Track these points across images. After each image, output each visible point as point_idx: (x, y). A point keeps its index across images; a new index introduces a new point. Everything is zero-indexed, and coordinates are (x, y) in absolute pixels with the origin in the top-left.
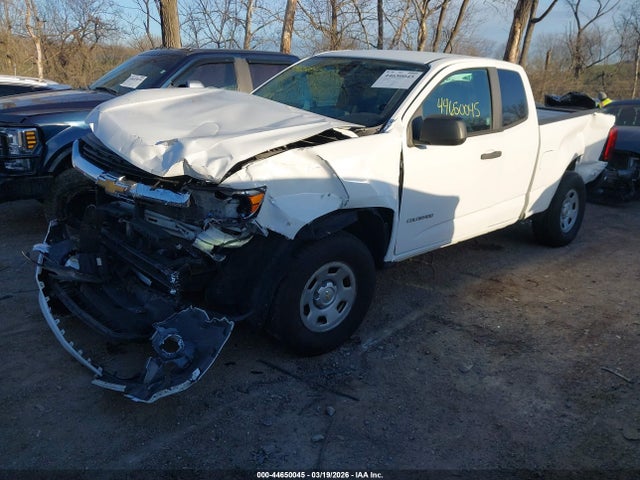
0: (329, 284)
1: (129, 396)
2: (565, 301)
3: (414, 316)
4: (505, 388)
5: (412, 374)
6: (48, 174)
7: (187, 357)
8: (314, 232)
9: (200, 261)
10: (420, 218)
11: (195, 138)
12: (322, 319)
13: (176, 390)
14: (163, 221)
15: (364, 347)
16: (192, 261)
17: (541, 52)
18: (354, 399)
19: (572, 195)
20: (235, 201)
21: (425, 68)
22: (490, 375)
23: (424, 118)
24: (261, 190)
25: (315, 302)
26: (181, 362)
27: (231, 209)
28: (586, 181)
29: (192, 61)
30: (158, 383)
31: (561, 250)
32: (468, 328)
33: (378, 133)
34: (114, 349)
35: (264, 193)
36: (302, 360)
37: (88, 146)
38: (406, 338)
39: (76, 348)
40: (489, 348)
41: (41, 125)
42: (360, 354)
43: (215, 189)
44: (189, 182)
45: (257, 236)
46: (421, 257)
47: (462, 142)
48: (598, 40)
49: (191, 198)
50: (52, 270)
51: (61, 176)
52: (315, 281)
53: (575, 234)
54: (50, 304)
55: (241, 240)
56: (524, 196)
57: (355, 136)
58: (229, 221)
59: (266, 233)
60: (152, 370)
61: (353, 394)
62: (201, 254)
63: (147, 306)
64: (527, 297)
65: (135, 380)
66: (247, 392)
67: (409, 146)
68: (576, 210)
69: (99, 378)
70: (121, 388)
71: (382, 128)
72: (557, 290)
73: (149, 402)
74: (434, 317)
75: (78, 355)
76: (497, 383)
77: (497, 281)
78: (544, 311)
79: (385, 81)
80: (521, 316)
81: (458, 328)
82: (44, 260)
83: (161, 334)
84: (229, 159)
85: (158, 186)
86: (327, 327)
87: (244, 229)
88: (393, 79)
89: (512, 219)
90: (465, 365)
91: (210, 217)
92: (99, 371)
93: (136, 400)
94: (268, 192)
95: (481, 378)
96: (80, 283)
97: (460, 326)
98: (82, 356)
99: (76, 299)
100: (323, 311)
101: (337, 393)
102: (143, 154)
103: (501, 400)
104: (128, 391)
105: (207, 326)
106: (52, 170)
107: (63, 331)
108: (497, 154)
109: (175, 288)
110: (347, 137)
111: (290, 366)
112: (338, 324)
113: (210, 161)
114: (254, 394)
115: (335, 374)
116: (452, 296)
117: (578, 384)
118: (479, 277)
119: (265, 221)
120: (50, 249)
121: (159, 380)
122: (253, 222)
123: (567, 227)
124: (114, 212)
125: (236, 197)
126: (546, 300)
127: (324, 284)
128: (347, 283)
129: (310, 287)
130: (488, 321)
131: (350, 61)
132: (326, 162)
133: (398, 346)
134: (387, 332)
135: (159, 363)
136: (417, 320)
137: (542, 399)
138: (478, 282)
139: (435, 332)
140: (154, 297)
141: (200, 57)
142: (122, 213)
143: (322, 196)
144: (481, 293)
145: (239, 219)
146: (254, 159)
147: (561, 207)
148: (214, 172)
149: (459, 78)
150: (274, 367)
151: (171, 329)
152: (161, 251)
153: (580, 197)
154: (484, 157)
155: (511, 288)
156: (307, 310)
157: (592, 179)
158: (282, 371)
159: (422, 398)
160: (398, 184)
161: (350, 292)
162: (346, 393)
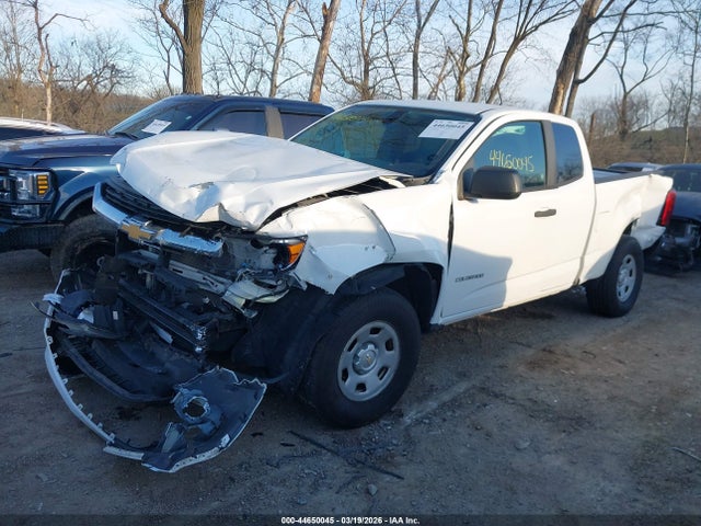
0: (371, 347)
1: (147, 465)
2: (627, 375)
3: (462, 387)
4: (567, 468)
5: (463, 450)
6: (59, 222)
7: (213, 423)
8: (356, 287)
9: (229, 317)
10: (470, 278)
11: (232, 182)
12: (361, 387)
13: (202, 458)
14: (190, 272)
15: (407, 420)
16: (222, 316)
17: (583, 115)
18: (399, 477)
19: (629, 261)
20: (272, 251)
21: (476, 119)
22: (549, 453)
23: (475, 170)
24: (302, 239)
25: (354, 365)
26: (206, 428)
27: (266, 259)
28: (643, 247)
29: (221, 108)
30: (180, 452)
31: (619, 321)
32: (522, 402)
33: (427, 183)
34: (126, 414)
35: (304, 242)
36: (338, 433)
37: (111, 189)
38: (454, 412)
39: (86, 412)
40: (547, 424)
41: (55, 169)
42: (402, 427)
43: (252, 237)
44: (223, 228)
45: (294, 290)
46: (465, 322)
47: (516, 196)
48: (644, 104)
49: (224, 247)
50: (63, 323)
51: (72, 225)
52: (355, 342)
53: (633, 304)
54: (57, 361)
55: (275, 294)
56: (579, 260)
57: (403, 186)
58: (264, 273)
59: (305, 287)
60: (172, 436)
61: (397, 472)
62: (232, 308)
63: (168, 365)
64: (585, 369)
65: (153, 448)
66: (278, 466)
67: (460, 199)
68: (633, 277)
69: (111, 445)
70: (137, 456)
71: (431, 179)
72: (617, 364)
73: (171, 471)
74: (484, 389)
75: (87, 419)
76: (558, 463)
77: (550, 352)
78: (604, 386)
79: (433, 131)
80: (579, 390)
81: (511, 401)
82: (54, 312)
83: (184, 396)
84: (269, 205)
85: (188, 233)
86: (367, 395)
87: (280, 282)
88: (442, 129)
89: (566, 284)
90: (521, 442)
91: (244, 267)
92: (110, 438)
93: (154, 469)
94: (309, 241)
95: (539, 457)
96: (92, 339)
97: (513, 399)
98: (92, 420)
99: (87, 357)
100: (362, 378)
101: (379, 470)
102: (174, 198)
103: (564, 481)
104: (145, 459)
105: (235, 388)
106: (63, 217)
107: (71, 392)
108: (551, 213)
109: (201, 346)
110: (394, 187)
111: (325, 438)
112: (378, 392)
113: (248, 206)
114: (286, 469)
115: (374, 449)
116: (501, 367)
117: (649, 466)
118: (529, 346)
119: (304, 273)
120: (62, 300)
121: (180, 449)
122: (291, 274)
123: (624, 296)
124: (134, 261)
125: (272, 246)
126: (605, 374)
127: (364, 346)
128: (389, 346)
129: (350, 349)
130: (543, 394)
131: (394, 111)
132: (372, 211)
133: (444, 420)
134: (432, 405)
135: (180, 430)
136: (464, 393)
137: (611, 482)
138: (530, 353)
139: (485, 405)
140: (176, 356)
141: (228, 105)
142: (143, 262)
143: (366, 249)
144: (533, 365)
145: (275, 271)
146: (295, 205)
147: (618, 273)
148: (251, 217)
149: (511, 130)
150: (307, 440)
151: (195, 391)
152: (186, 305)
153: (637, 263)
154: (538, 214)
155: (566, 359)
156: (345, 374)
157: (650, 245)
158: (315, 444)
159: (475, 477)
160: (447, 240)
161: (392, 357)
162: (389, 470)
